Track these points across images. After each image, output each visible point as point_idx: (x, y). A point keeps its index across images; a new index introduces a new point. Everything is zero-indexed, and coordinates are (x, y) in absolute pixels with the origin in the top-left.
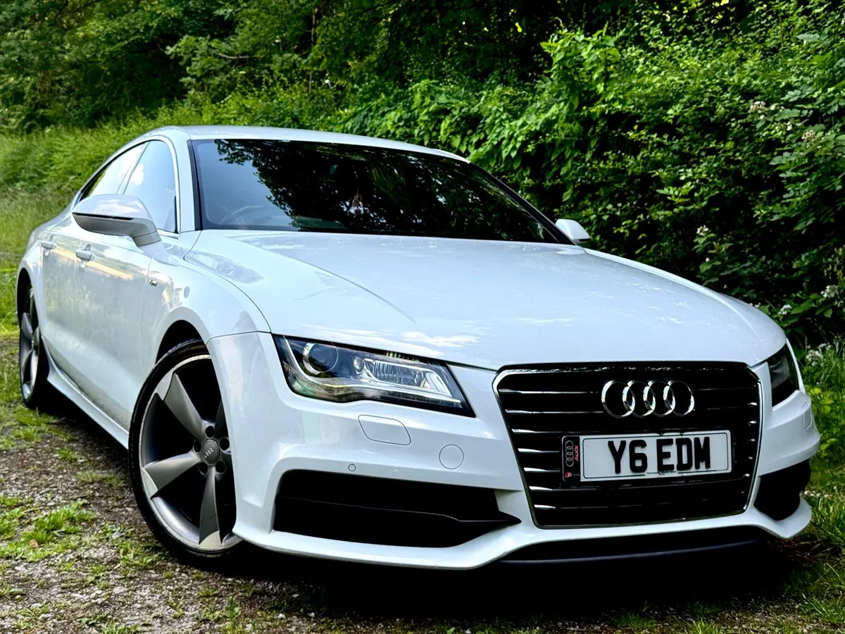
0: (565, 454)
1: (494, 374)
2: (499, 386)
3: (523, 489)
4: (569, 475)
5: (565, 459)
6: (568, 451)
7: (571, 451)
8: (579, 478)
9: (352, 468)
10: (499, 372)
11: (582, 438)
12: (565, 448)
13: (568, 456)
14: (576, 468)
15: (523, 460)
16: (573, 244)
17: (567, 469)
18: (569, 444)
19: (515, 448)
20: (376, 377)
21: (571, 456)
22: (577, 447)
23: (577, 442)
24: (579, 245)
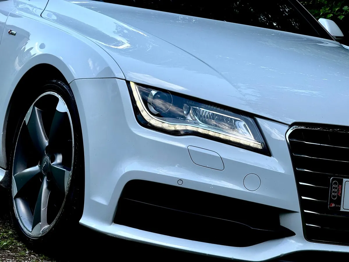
0: (331, 189)
1: (287, 128)
2: (290, 136)
3: (300, 211)
4: (333, 205)
5: (331, 193)
6: (334, 188)
7: (336, 188)
8: (340, 208)
9: (180, 182)
10: (291, 126)
11: (345, 180)
12: (332, 185)
13: (334, 192)
14: (338, 201)
15: (302, 190)
16: (332, 39)
17: (332, 201)
18: (335, 183)
19: (298, 181)
20: (200, 120)
21: (336, 192)
22: (340, 186)
23: (341, 182)
24: (336, 40)
